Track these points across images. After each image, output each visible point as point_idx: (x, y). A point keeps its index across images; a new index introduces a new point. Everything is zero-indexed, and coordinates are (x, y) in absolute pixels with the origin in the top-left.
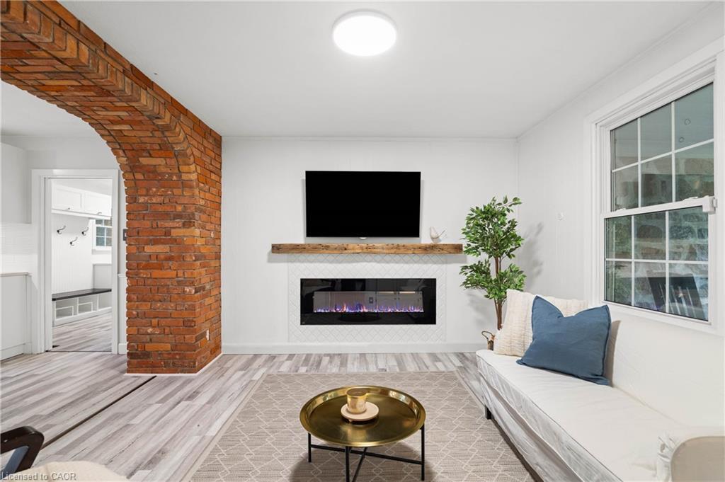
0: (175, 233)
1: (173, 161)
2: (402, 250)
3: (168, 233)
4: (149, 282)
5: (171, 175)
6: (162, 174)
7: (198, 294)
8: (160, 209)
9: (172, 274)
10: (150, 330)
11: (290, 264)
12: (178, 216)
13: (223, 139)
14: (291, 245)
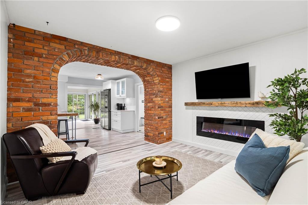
0: (154, 99)
1: (151, 78)
2: (239, 105)
3: (152, 100)
4: (148, 114)
5: (152, 81)
6: (150, 82)
7: (160, 119)
8: (150, 92)
9: (153, 112)
10: (149, 129)
11: (193, 110)
12: (154, 94)
13: (172, 66)
14: (191, 103)
